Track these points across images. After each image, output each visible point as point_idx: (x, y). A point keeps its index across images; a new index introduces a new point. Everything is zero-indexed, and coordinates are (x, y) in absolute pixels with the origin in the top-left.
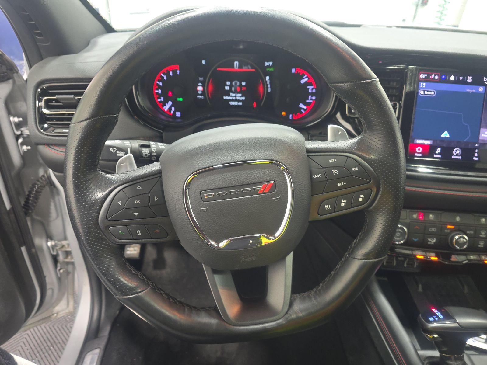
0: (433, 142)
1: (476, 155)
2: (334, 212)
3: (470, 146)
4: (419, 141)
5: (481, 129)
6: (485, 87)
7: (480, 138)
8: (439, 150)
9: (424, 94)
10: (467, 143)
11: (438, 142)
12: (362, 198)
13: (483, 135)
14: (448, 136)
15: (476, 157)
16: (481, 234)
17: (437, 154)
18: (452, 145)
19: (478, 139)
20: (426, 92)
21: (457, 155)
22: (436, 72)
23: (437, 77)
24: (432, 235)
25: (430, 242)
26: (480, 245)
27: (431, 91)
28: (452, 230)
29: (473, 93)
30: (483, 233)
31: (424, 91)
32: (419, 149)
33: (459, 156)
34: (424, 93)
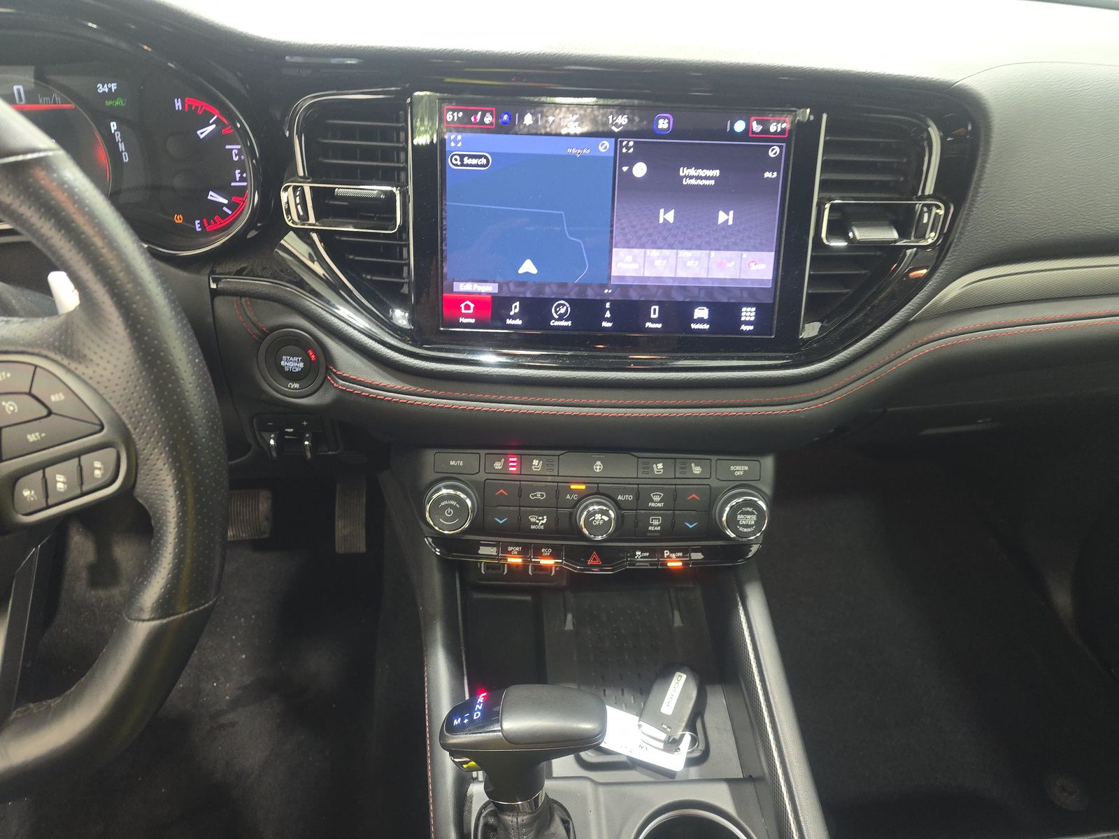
0: (500, 287)
1: (608, 315)
2: (48, 507)
3: (591, 294)
4: (463, 287)
5: (614, 250)
6: (613, 140)
7: (614, 273)
8: (516, 308)
9: (462, 165)
10: (583, 287)
11: (512, 287)
12: (99, 469)
13: (620, 264)
14: (534, 270)
15: (608, 320)
16: (652, 501)
17: (514, 318)
18: (548, 293)
19: (609, 277)
20: (466, 159)
21: (561, 318)
22: (484, 106)
23: (488, 119)
24: (539, 508)
25: (535, 524)
26: (652, 525)
27: (480, 157)
28: (583, 496)
29: (583, 157)
30: (657, 498)
31: (462, 157)
32: (467, 307)
33: (567, 320)
34: (462, 161)
